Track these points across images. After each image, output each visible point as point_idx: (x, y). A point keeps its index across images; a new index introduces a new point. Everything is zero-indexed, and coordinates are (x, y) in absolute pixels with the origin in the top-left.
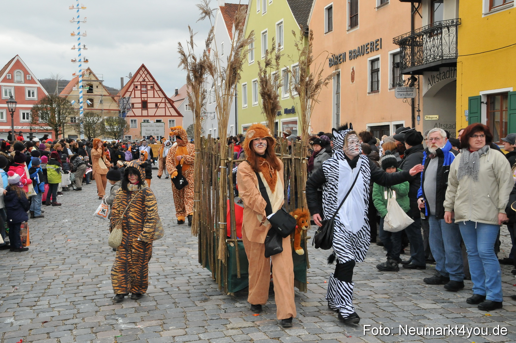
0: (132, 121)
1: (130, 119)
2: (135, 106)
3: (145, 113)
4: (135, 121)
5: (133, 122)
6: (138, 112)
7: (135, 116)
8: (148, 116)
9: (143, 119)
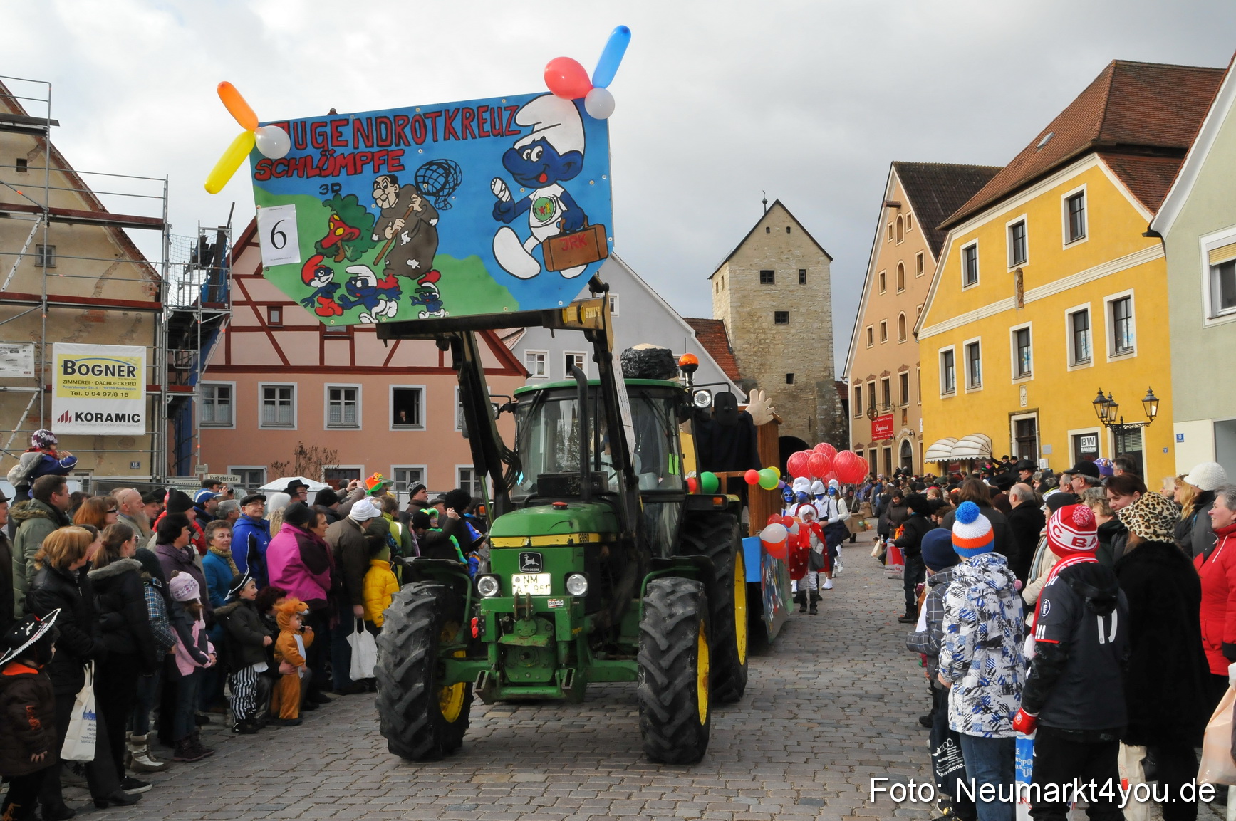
0: (269, 392)
1: (260, 384)
2: (292, 316)
3: (337, 353)
4: (286, 392)
5: (277, 399)
6: (302, 349)
7: (287, 368)
8: (353, 369)
9: (327, 385)
